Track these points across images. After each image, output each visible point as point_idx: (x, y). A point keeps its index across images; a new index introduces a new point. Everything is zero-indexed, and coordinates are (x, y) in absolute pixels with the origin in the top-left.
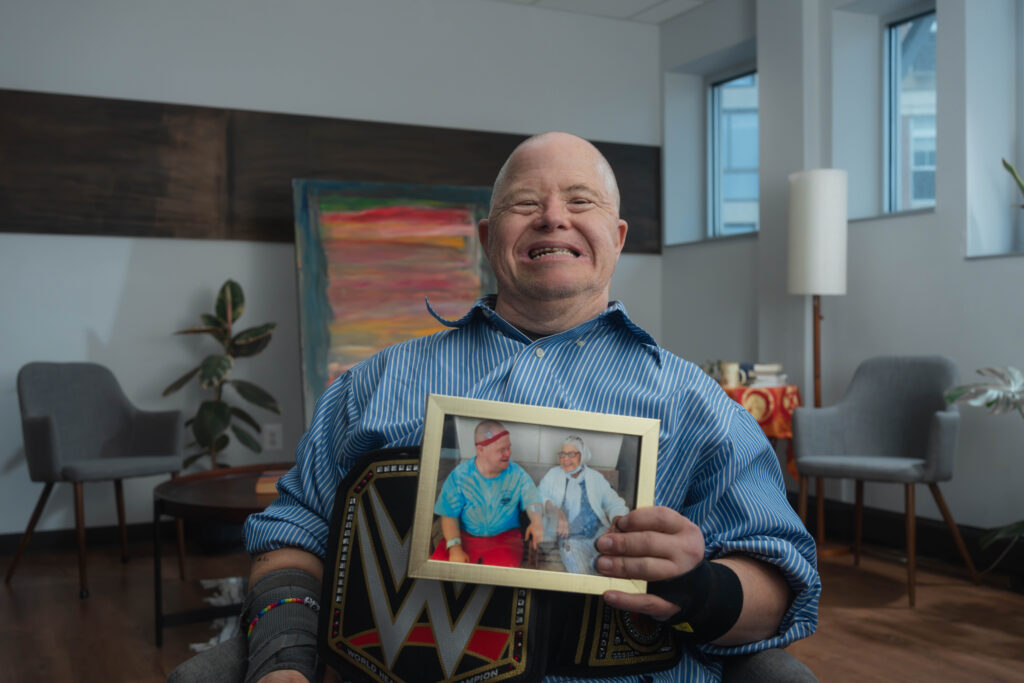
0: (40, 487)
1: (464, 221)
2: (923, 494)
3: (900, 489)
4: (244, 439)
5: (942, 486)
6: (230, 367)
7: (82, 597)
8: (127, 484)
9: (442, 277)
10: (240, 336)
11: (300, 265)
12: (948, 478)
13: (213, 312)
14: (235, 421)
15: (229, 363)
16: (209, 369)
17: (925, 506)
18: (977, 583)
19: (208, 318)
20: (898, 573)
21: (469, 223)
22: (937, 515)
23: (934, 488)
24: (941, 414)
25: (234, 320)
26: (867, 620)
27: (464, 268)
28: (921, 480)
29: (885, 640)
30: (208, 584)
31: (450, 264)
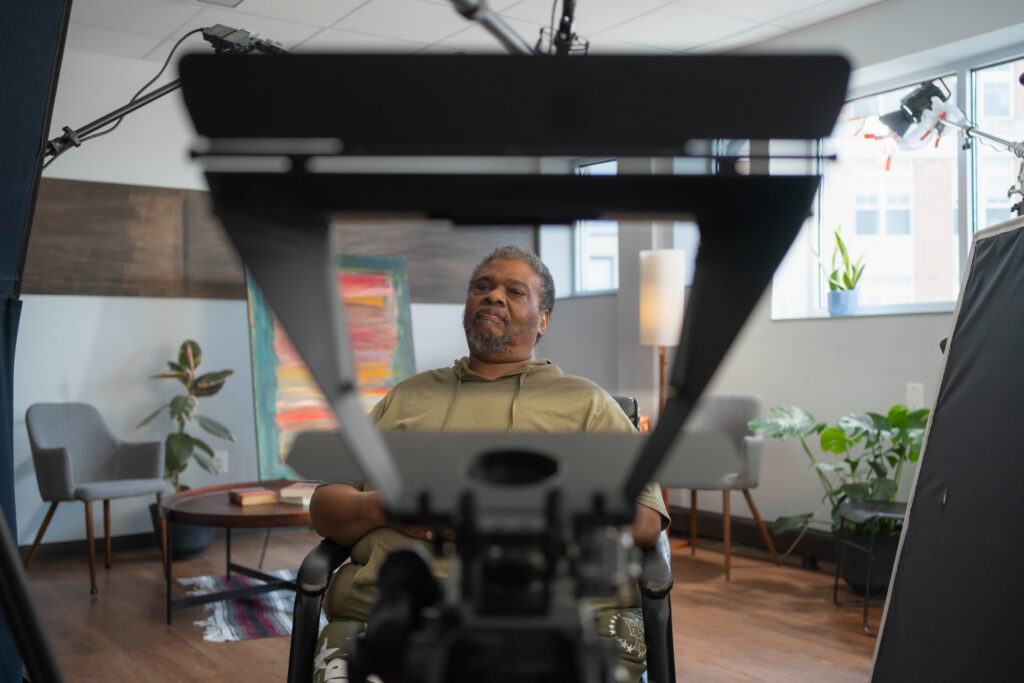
0: (48, 505)
1: (383, 283)
2: (737, 497)
3: (719, 494)
4: (203, 465)
5: (752, 492)
6: (194, 405)
7: (92, 592)
8: (113, 504)
9: (366, 330)
10: (200, 379)
11: (252, 322)
12: (755, 486)
13: (175, 359)
14: (197, 450)
15: (193, 401)
16: (178, 408)
17: (738, 507)
18: (779, 564)
19: (173, 366)
20: (718, 558)
21: (387, 286)
22: (749, 515)
23: (746, 493)
24: (749, 439)
25: (196, 366)
26: (697, 592)
27: (385, 323)
28: (735, 487)
29: (709, 603)
30: (185, 581)
31: (373, 320)
